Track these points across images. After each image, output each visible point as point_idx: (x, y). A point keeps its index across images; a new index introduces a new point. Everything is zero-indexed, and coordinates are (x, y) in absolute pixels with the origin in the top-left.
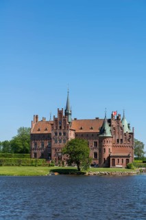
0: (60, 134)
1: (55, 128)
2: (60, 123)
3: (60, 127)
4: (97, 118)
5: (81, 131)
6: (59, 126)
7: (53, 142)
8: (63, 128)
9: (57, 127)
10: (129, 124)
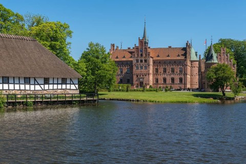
0: (141, 61)
1: (136, 56)
2: (141, 51)
3: (142, 55)
4: (170, 47)
5: (159, 58)
6: (140, 53)
7: (135, 68)
8: (144, 55)
9: (138, 55)
10: (196, 53)
